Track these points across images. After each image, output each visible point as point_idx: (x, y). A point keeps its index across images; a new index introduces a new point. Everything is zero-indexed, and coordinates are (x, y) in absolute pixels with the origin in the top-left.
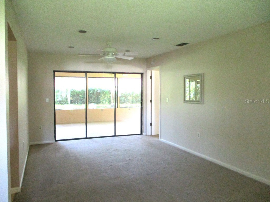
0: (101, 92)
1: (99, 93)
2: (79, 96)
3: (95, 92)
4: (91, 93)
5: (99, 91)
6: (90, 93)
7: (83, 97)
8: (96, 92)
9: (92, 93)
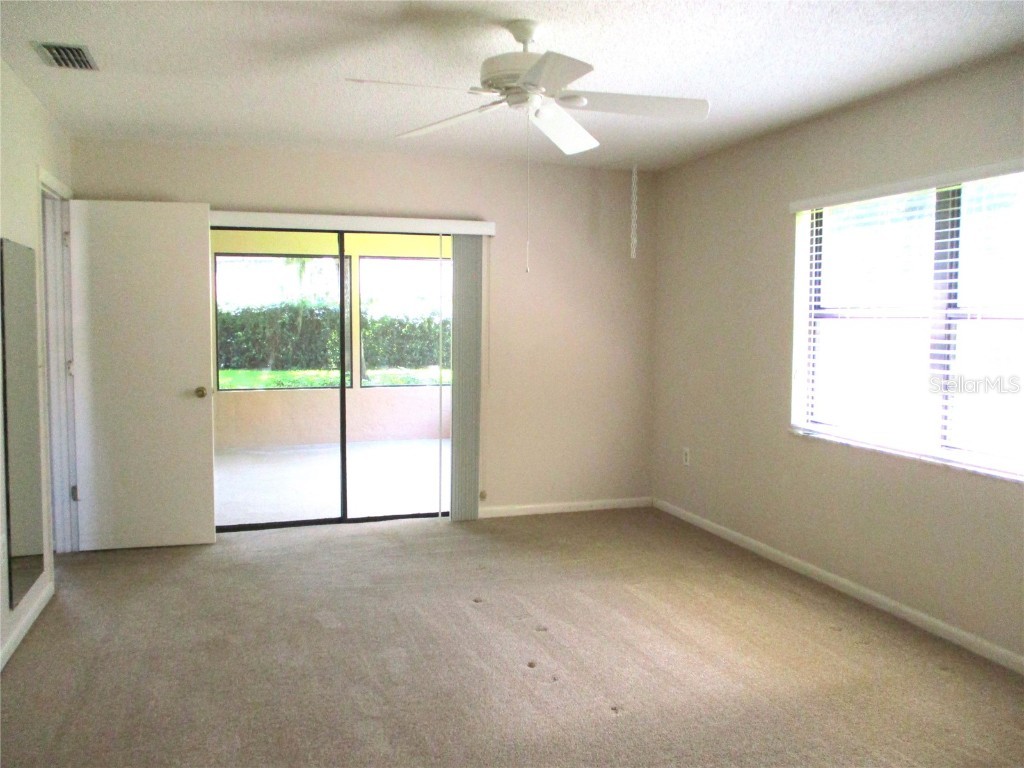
0: (325, 320)
1: (318, 325)
2: (234, 337)
3: (300, 320)
4: (283, 325)
5: (317, 315)
6: (280, 321)
7: (247, 341)
8: (304, 318)
9: (287, 322)
